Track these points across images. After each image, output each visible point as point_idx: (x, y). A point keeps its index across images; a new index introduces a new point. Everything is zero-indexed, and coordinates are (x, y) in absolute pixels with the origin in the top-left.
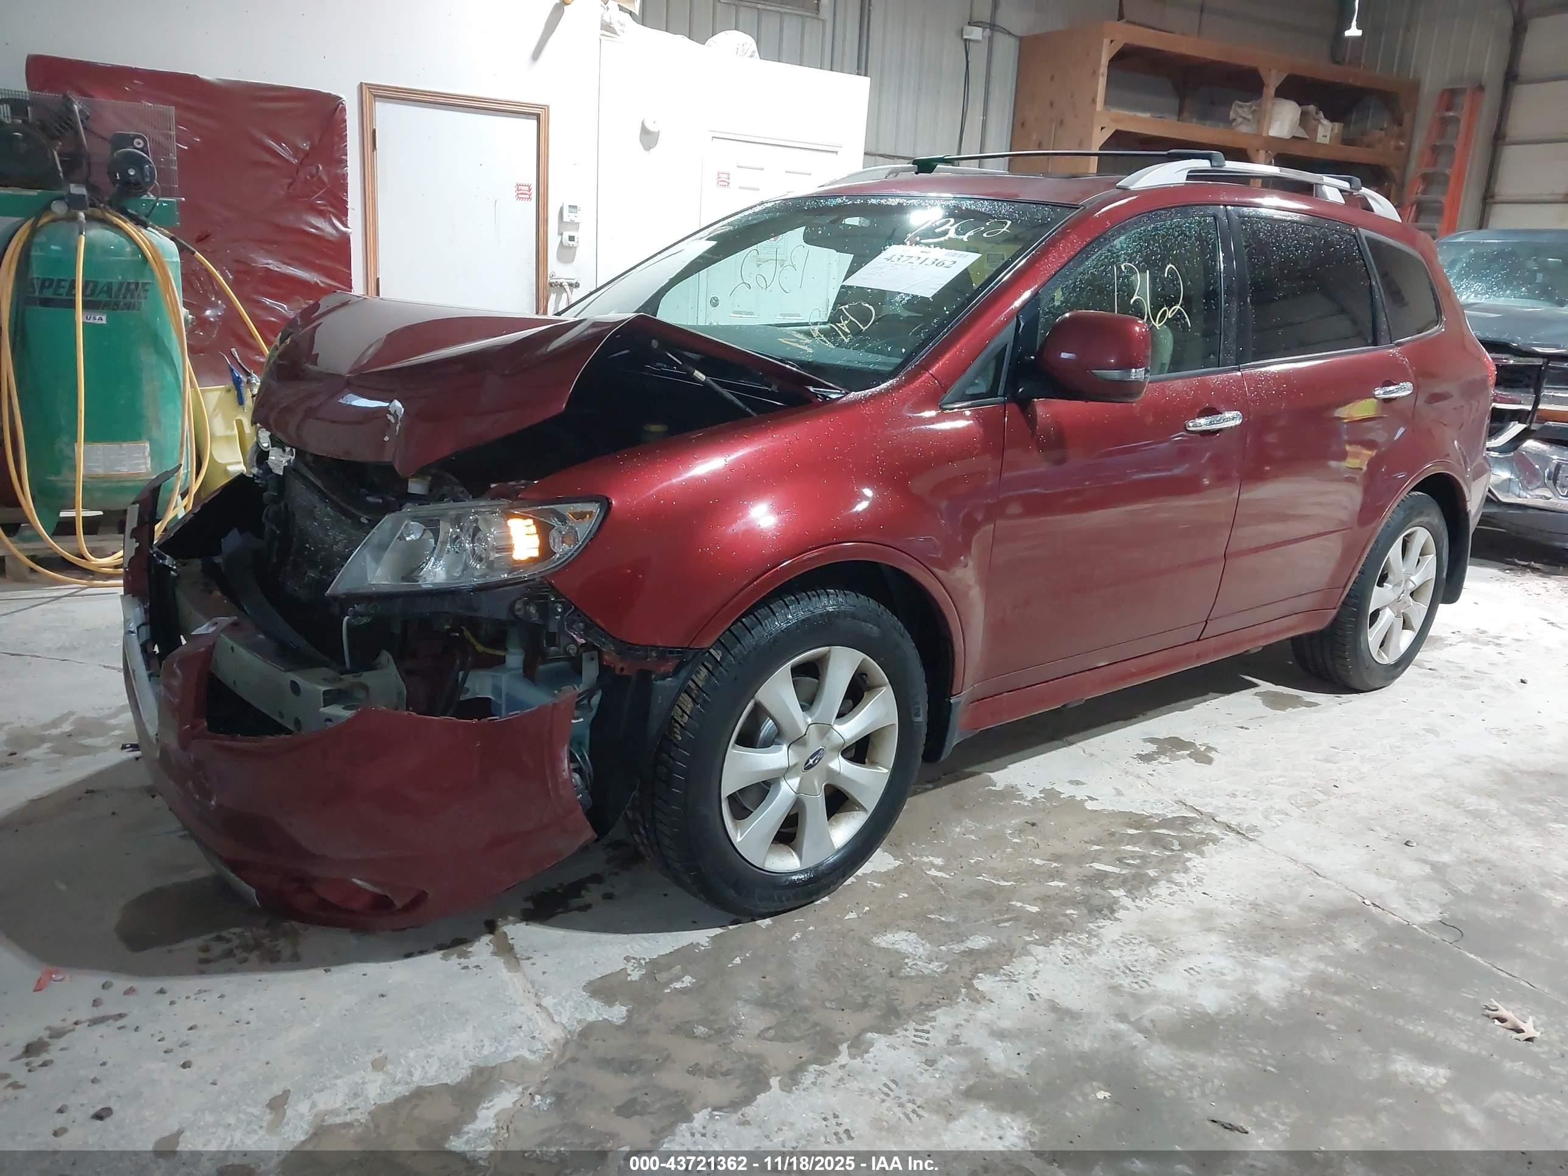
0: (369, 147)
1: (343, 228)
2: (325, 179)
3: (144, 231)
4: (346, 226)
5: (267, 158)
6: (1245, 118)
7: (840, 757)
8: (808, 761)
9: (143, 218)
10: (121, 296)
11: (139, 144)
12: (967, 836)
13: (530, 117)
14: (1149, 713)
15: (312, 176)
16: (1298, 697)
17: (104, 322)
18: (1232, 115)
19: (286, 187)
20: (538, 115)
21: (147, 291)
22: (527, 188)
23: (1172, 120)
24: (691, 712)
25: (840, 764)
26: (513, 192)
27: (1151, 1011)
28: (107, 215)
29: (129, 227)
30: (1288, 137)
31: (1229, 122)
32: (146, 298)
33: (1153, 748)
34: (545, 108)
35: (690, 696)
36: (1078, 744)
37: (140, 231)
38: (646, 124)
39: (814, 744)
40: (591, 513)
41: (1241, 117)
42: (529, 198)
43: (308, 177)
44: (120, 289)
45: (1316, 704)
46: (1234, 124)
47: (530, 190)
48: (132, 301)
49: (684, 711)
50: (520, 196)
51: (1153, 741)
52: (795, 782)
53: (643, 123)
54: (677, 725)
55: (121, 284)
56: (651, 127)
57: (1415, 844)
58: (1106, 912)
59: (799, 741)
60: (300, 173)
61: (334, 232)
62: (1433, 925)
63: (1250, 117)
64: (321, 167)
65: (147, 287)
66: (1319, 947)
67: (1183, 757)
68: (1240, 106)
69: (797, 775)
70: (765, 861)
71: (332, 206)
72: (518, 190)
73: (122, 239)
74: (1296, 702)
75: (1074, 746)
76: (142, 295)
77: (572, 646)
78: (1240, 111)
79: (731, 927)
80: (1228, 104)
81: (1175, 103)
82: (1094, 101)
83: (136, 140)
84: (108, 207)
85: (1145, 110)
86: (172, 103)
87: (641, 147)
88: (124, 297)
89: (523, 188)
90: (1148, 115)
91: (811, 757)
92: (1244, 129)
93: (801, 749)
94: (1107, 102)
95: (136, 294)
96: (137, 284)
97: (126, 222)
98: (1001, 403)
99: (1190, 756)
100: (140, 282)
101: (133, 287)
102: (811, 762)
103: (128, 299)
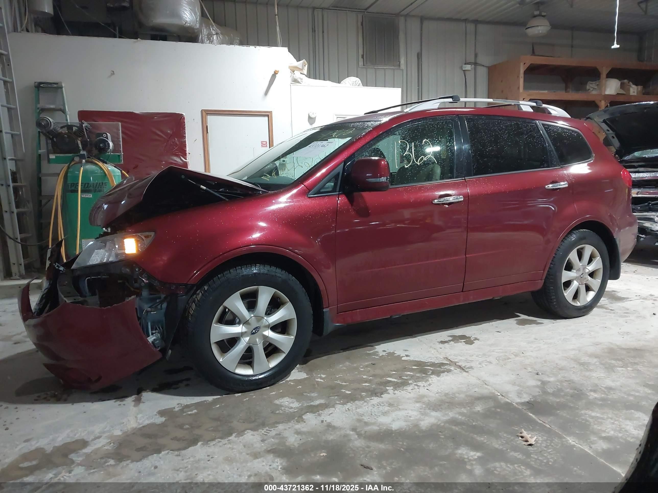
0: (205, 132)
1: (185, 160)
2: (178, 143)
3: (106, 165)
4: (186, 159)
5: (157, 138)
6: (594, 88)
7: (269, 330)
8: (252, 331)
9: (106, 160)
10: (97, 188)
11: (105, 135)
12: (343, 368)
13: (265, 116)
14: (459, 327)
15: (173, 142)
16: (535, 321)
17: (91, 197)
18: (588, 87)
19: (164, 147)
20: (268, 115)
21: (106, 185)
22: (265, 143)
23: (563, 92)
24: (195, 309)
25: (269, 333)
26: (260, 145)
27: (368, 428)
28: (93, 160)
29: (100, 164)
30: (615, 94)
31: (586, 90)
32: (106, 188)
33: (451, 338)
34: (271, 112)
35: (195, 303)
36: (418, 337)
37: (104, 165)
38: (310, 115)
39: (254, 324)
40: (151, 236)
41: (592, 88)
42: (267, 146)
43: (172, 143)
44: (96, 186)
45: (542, 323)
46: (589, 91)
47: (266, 143)
48: (101, 189)
49: (192, 309)
50: (263, 146)
51: (451, 336)
52: (247, 339)
53: (309, 115)
54: (190, 314)
55: (97, 183)
56: (312, 116)
57: (540, 374)
58: (379, 394)
59: (246, 323)
60: (169, 142)
61: (181, 162)
62: (523, 404)
63: (596, 87)
64: (176, 139)
65: (106, 184)
66: (462, 409)
67: (461, 342)
68: (592, 84)
69: (247, 336)
70: (235, 370)
71: (181, 152)
72: (262, 143)
73: (98, 168)
74: (531, 322)
75: (416, 338)
76: (105, 187)
77: (143, 283)
78: (591, 85)
79: (224, 396)
80: (586, 84)
81: (564, 85)
82: (519, 88)
83: (104, 134)
84: (94, 158)
85: (544, 89)
86: (119, 121)
87: (309, 124)
88: (98, 188)
89: (264, 143)
90: (546, 92)
91: (254, 329)
92: (594, 92)
93: (248, 326)
94: (525, 88)
95: (102, 187)
96: (103, 183)
97: (99, 162)
98: (337, 194)
99: (464, 342)
100: (104, 182)
101: (101, 184)
102: (254, 331)
103: (99, 188)
